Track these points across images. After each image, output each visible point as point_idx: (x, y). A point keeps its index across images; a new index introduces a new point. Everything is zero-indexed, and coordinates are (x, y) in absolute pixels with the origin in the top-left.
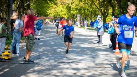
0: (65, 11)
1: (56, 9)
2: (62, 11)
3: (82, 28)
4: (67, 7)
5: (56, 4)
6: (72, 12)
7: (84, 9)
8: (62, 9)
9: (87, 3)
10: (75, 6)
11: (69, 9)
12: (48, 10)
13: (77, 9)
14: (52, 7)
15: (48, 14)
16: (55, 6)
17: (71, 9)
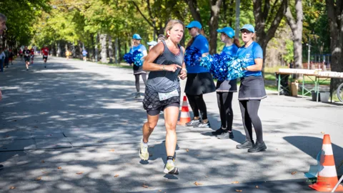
0: (71, 27)
1: (49, 22)
2: (63, 26)
3: (112, 66)
4: (75, 16)
5: (47, 9)
6: (86, 28)
7: (115, 21)
8: (64, 21)
9: (122, 8)
10: (94, 15)
11: (80, 20)
12: (30, 23)
13: (98, 21)
14: (40, 16)
15: (32, 33)
16: (46, 15)
17: (86, 22)
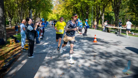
0: (56, 17)
1: (52, 16)
2: (54, 17)
5: (52, 13)
8: (54, 16)
9: (66, 13)
10: (61, 14)
11: (58, 16)
12: (48, 16)
15: (48, 18)
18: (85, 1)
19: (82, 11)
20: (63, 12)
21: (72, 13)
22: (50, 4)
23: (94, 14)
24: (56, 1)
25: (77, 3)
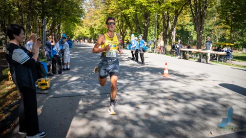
0: (88, 32)
1: (81, 30)
5: (81, 25)
6: (95, 32)
8: (86, 30)
11: (92, 30)
13: (99, 30)
15: (74, 34)
16: (80, 27)
18: (142, 3)
19: (136, 21)
20: (102, 23)
21: (119, 25)
22: (79, 8)
23: (158, 28)
24: (89, 4)
25: (127, 8)
